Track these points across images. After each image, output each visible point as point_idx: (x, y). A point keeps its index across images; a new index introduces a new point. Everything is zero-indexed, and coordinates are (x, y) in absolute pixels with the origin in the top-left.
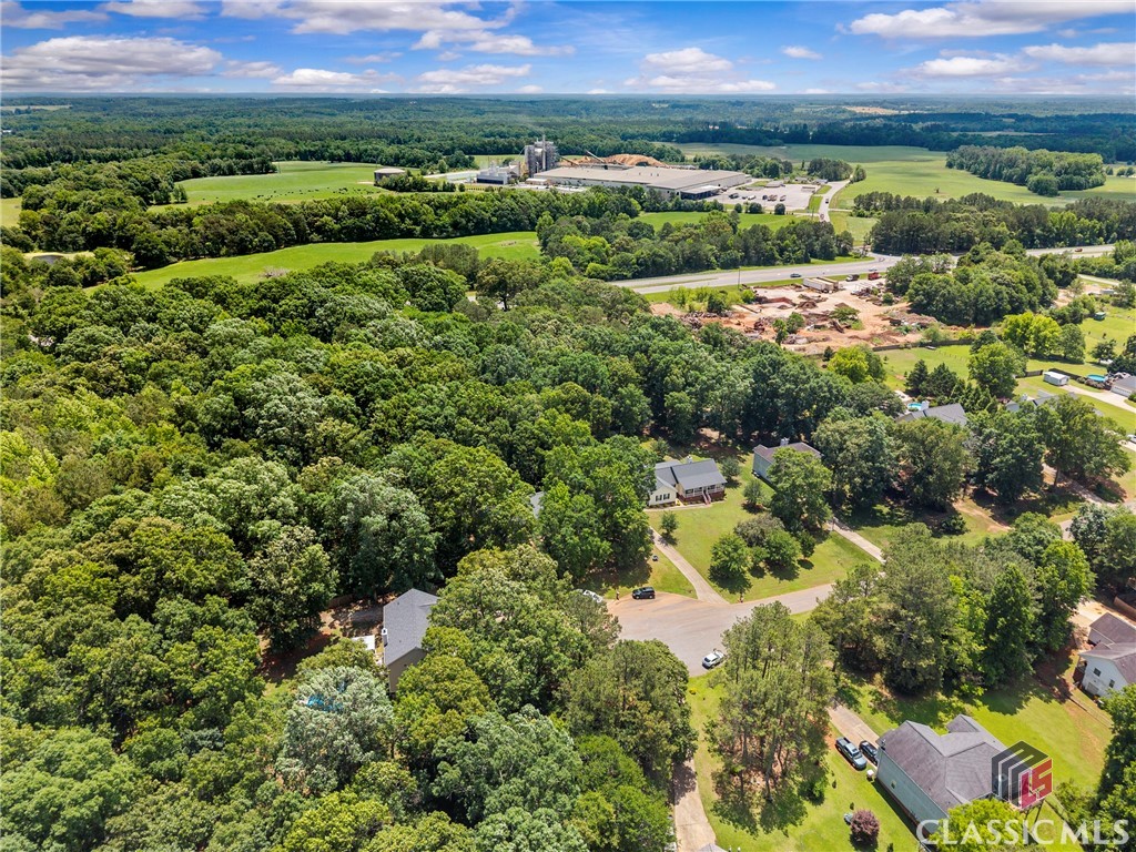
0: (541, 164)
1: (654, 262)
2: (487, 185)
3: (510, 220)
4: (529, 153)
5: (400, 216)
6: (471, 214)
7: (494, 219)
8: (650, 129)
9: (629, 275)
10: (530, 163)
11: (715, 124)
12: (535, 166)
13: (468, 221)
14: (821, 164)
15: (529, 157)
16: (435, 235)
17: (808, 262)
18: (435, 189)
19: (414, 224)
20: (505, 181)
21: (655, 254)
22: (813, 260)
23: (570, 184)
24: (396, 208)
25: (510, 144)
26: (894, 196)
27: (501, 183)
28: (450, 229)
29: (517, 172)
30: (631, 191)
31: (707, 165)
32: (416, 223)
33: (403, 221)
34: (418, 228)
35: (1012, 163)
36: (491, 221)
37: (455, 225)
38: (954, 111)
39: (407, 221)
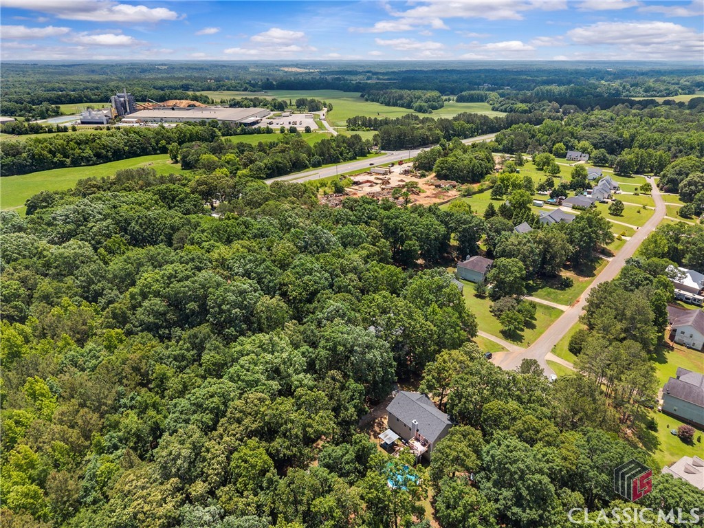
0: (125, 109)
1: (277, 167)
2: (95, 126)
3: (138, 148)
4: (115, 101)
5: (50, 151)
6: (107, 146)
7: (126, 148)
8: (171, 83)
9: (265, 176)
10: (117, 108)
11: (211, 79)
12: (122, 110)
13: (108, 151)
14: (304, 102)
15: (116, 104)
16: (83, 164)
17: (355, 159)
18: (50, 131)
19: (64, 157)
20: (105, 122)
21: (276, 162)
22: (357, 158)
23: (155, 121)
24: (46, 147)
25: (80, 96)
26: (368, 118)
27: (102, 123)
28: (95, 159)
29: (110, 115)
30: (209, 124)
31: (235, 104)
32: (66, 156)
33: (55, 156)
34: (68, 160)
35: (401, 98)
36: (124, 150)
37: (98, 155)
38: (337, 70)
39: (59, 155)
